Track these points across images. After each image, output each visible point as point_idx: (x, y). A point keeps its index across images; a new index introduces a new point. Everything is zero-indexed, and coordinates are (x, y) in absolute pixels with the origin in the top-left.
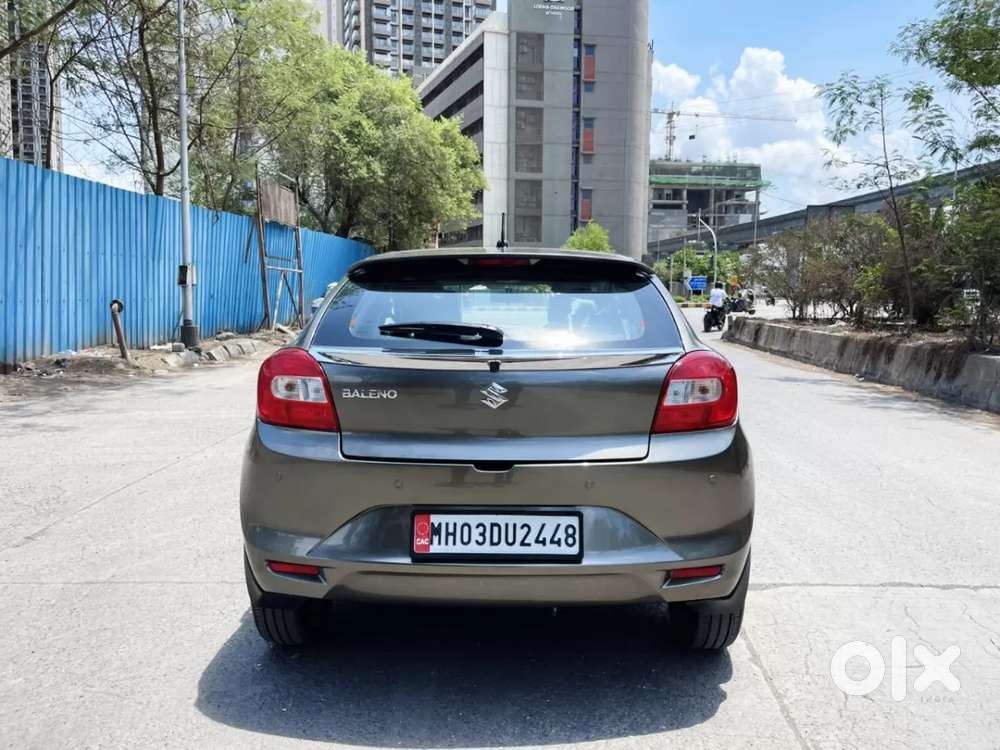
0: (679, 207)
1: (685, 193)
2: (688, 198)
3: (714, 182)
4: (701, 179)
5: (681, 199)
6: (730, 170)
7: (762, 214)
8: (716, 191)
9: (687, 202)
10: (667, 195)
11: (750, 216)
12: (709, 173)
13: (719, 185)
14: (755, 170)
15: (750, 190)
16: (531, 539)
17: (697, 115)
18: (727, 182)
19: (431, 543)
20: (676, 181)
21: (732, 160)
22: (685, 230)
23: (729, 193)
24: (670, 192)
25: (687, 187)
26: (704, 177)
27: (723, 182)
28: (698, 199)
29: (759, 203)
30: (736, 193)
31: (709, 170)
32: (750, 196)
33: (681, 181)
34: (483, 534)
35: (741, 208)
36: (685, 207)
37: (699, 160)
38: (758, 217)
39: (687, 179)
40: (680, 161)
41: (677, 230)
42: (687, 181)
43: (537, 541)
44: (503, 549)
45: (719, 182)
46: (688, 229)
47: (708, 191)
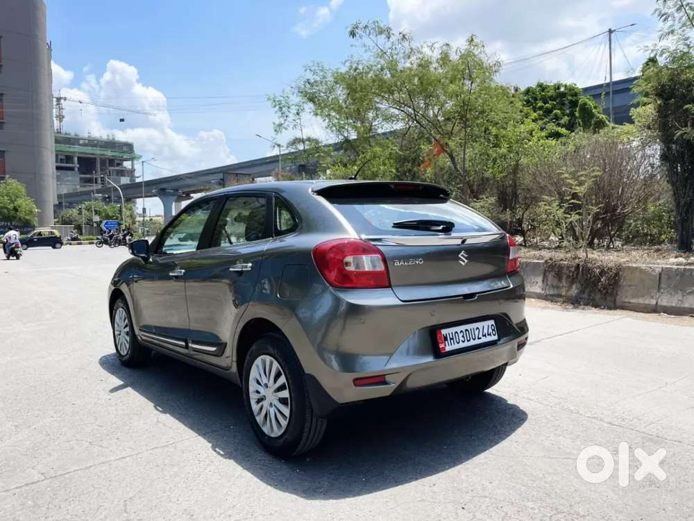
0: (72, 169)
1: (76, 159)
2: (79, 163)
3: (99, 152)
4: (89, 150)
5: (73, 163)
6: (111, 144)
7: (138, 177)
8: (101, 159)
9: (78, 166)
10: (61, 159)
11: (129, 178)
12: (95, 146)
13: (103, 155)
14: (129, 147)
15: (126, 160)
16: (480, 336)
17: (81, 102)
18: (109, 153)
19: (445, 345)
20: (67, 149)
21: (111, 138)
22: (78, 187)
23: (112, 162)
24: (64, 157)
25: (77, 154)
26: (90, 148)
27: (105, 153)
28: (87, 164)
29: (135, 170)
30: (116, 162)
31: (93, 143)
32: (127, 164)
33: (71, 150)
34: (463, 336)
35: (122, 173)
36: (76, 169)
37: (86, 135)
38: (135, 180)
39: (77, 149)
40: (69, 134)
41: (74, 187)
42: (76, 150)
43: (483, 336)
44: (472, 343)
45: (102, 152)
46: (81, 186)
47: (95, 159)
